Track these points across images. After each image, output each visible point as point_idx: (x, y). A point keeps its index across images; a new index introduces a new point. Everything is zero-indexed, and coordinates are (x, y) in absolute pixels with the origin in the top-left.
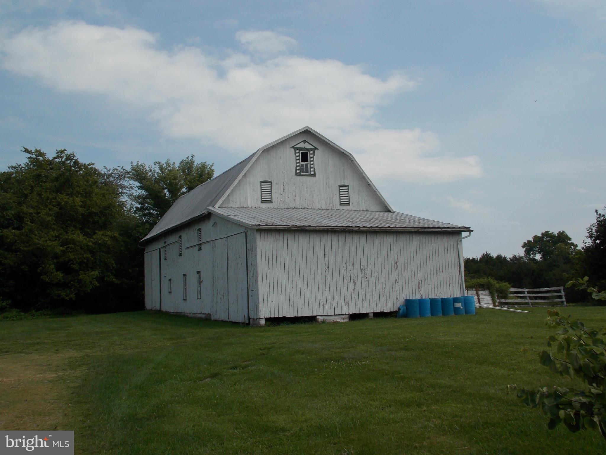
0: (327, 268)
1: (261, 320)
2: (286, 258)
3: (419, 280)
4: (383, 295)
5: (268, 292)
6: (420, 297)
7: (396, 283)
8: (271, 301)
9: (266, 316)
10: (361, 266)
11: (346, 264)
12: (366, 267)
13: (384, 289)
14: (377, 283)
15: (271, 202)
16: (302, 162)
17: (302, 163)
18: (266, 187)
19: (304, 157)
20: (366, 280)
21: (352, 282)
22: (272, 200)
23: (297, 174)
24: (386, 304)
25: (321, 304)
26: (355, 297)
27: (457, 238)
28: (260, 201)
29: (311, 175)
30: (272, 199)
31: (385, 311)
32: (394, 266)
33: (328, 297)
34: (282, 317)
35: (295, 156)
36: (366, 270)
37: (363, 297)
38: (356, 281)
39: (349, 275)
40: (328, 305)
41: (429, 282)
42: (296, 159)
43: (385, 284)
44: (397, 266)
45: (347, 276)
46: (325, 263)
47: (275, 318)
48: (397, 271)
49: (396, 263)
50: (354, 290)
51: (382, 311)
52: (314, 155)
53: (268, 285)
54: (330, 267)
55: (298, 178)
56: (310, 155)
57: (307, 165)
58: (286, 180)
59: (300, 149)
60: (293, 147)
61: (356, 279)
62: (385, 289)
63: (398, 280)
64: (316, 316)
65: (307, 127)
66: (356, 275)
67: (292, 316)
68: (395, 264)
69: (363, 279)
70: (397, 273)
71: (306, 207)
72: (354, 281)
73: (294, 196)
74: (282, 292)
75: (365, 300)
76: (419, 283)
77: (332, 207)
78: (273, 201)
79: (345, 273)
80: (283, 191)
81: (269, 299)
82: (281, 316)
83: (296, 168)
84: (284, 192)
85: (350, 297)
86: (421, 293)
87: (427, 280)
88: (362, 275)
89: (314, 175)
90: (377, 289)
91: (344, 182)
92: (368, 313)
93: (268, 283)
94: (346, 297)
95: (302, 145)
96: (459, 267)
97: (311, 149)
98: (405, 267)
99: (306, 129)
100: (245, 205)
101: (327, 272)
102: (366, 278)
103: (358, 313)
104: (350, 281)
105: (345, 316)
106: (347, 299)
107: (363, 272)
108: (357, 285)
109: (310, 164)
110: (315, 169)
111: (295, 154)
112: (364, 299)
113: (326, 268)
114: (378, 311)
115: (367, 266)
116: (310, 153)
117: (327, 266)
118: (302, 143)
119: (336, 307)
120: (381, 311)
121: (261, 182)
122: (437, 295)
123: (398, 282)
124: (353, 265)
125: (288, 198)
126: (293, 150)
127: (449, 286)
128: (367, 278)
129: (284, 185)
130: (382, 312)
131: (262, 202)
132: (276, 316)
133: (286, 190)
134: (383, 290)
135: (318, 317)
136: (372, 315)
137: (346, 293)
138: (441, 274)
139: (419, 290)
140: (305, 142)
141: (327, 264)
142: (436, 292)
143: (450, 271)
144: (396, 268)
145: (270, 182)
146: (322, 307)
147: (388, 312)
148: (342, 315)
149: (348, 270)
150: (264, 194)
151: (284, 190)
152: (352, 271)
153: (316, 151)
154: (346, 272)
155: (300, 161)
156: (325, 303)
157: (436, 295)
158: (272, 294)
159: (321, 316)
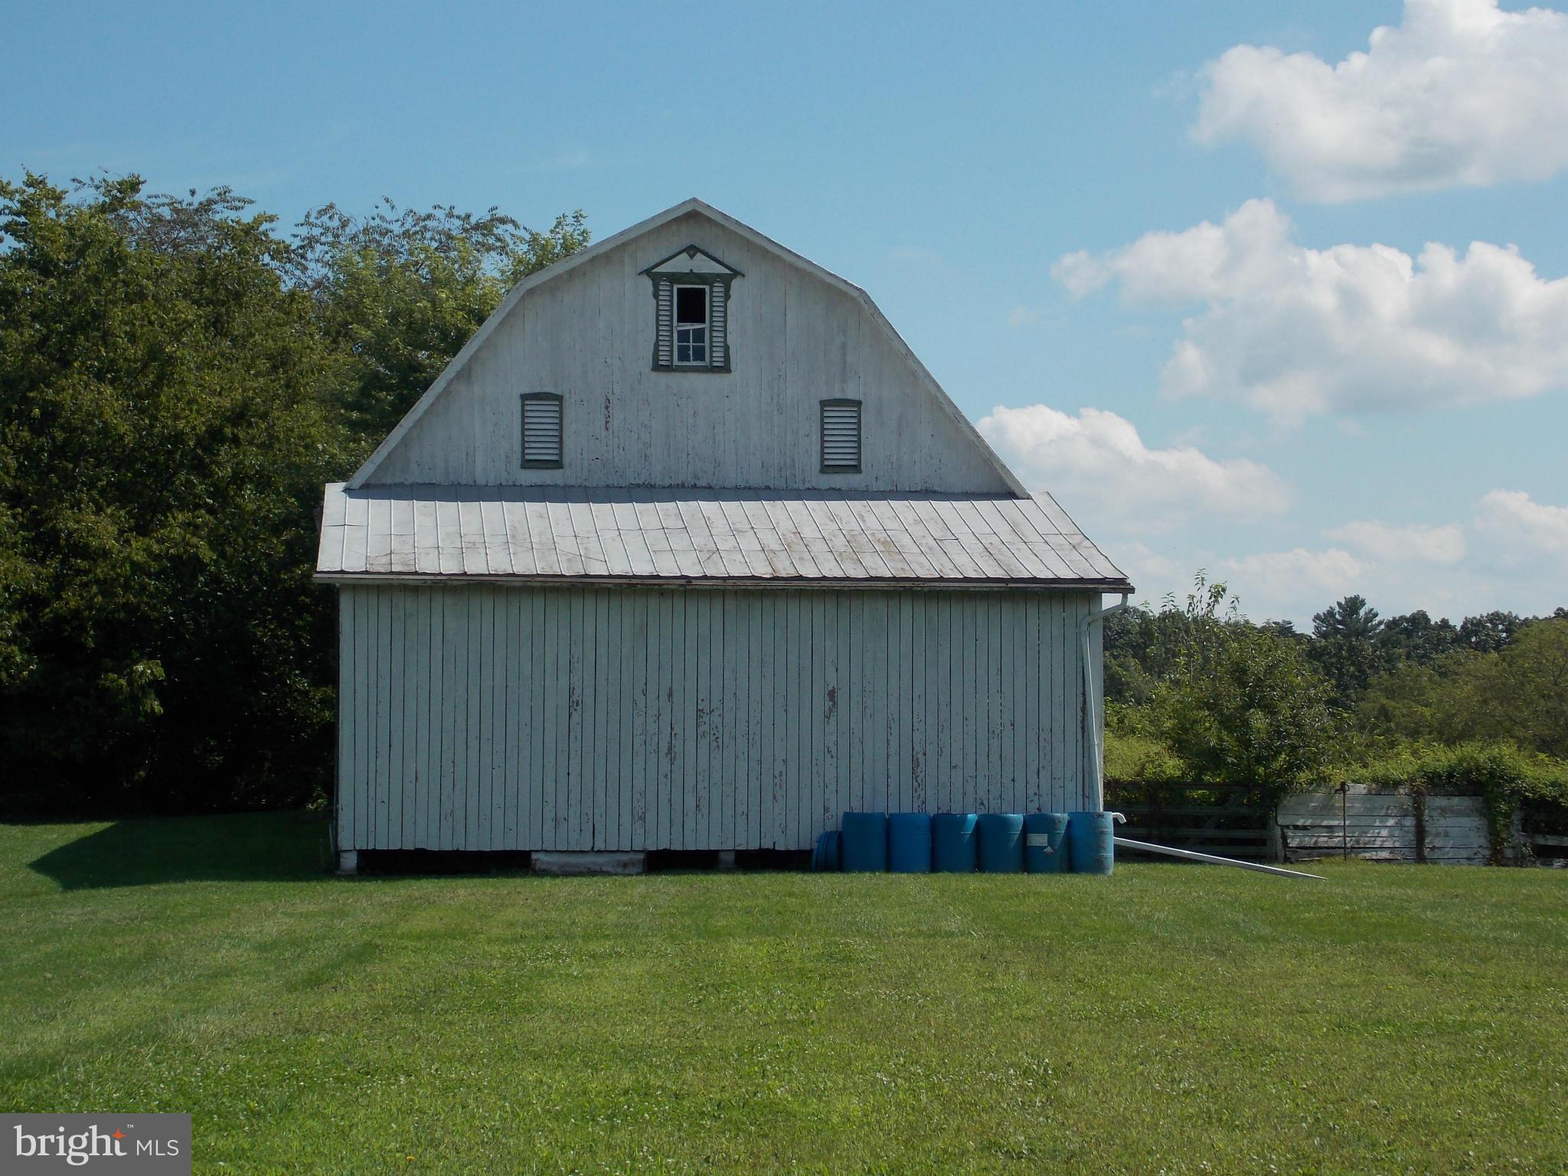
0: (577, 705)
1: (345, 855)
2: (437, 669)
3: (917, 753)
4: (774, 797)
5: (372, 775)
6: (915, 806)
7: (828, 756)
8: (379, 801)
9: (361, 845)
10: (700, 701)
11: (645, 695)
12: (715, 704)
13: (781, 775)
14: (755, 754)
15: (557, 464)
16: (680, 324)
17: (679, 329)
18: (542, 415)
19: (692, 305)
20: (714, 744)
21: (664, 749)
22: (561, 458)
23: (657, 367)
24: (783, 825)
25: (549, 814)
26: (670, 800)
27: (1083, 610)
28: (520, 462)
29: (713, 369)
30: (561, 455)
31: (776, 848)
32: (821, 702)
33: (575, 796)
34: (412, 848)
35: (655, 301)
36: (717, 713)
37: (698, 800)
38: (678, 749)
39: (652, 727)
40: (574, 821)
41: (957, 759)
42: (658, 315)
43: (785, 761)
44: (835, 704)
45: (645, 732)
46: (571, 691)
47: (389, 851)
48: (833, 720)
49: (832, 694)
50: (669, 776)
51: (767, 844)
52: (727, 297)
53: (372, 752)
54: (589, 700)
55: (664, 378)
56: (711, 297)
57: (699, 335)
58: (617, 390)
59: (673, 278)
60: (648, 272)
61: (677, 743)
62: (783, 778)
63: (833, 749)
64: (530, 852)
65: (695, 200)
66: (678, 729)
67: (448, 848)
68: (827, 698)
69: (704, 743)
70: (832, 727)
71: (691, 481)
72: (670, 749)
73: (644, 444)
74: (419, 775)
75: (705, 810)
76: (915, 762)
77: (789, 482)
78: (566, 461)
79: (639, 720)
80: (603, 427)
81: (372, 794)
82: (409, 846)
83: (657, 345)
84: (607, 429)
85: (651, 796)
86: (922, 795)
87: (946, 752)
88: (701, 729)
89: (726, 369)
90: (753, 775)
91: (843, 390)
92: (717, 852)
93: (372, 745)
94: (637, 796)
95: (682, 264)
96: (1080, 713)
97: (718, 275)
98: (864, 708)
99: (688, 208)
100: (464, 476)
101: (576, 717)
102: (713, 738)
103: (679, 848)
104: (655, 747)
105: (631, 856)
106: (642, 804)
107: (706, 719)
108: (679, 762)
109: (711, 331)
110: (727, 348)
111: (656, 295)
112: (701, 807)
113: (573, 705)
114: (754, 845)
115: (722, 701)
116: (711, 292)
117: (575, 698)
118: (685, 255)
119: (600, 828)
120: (764, 846)
121: (524, 397)
122: (986, 802)
123: (832, 757)
124: (670, 695)
125: (621, 451)
126: (648, 283)
127: (1036, 776)
128: (720, 741)
129: (607, 408)
130: (768, 850)
131: (523, 467)
132: (395, 846)
133: (616, 422)
134: (777, 781)
135: (534, 856)
136: (731, 857)
137: (639, 783)
138: (1008, 732)
139: (916, 784)
140: (692, 250)
141: (578, 691)
142: (982, 794)
143: (1045, 723)
144: (830, 710)
145: (559, 398)
146: (549, 825)
147: (788, 853)
148: (618, 851)
149: (652, 711)
150: (533, 439)
151: (607, 422)
152: (666, 718)
153: (735, 284)
154: (642, 718)
155: (671, 320)
156: (561, 815)
157: (982, 804)
158: (383, 780)
159: (546, 851)
